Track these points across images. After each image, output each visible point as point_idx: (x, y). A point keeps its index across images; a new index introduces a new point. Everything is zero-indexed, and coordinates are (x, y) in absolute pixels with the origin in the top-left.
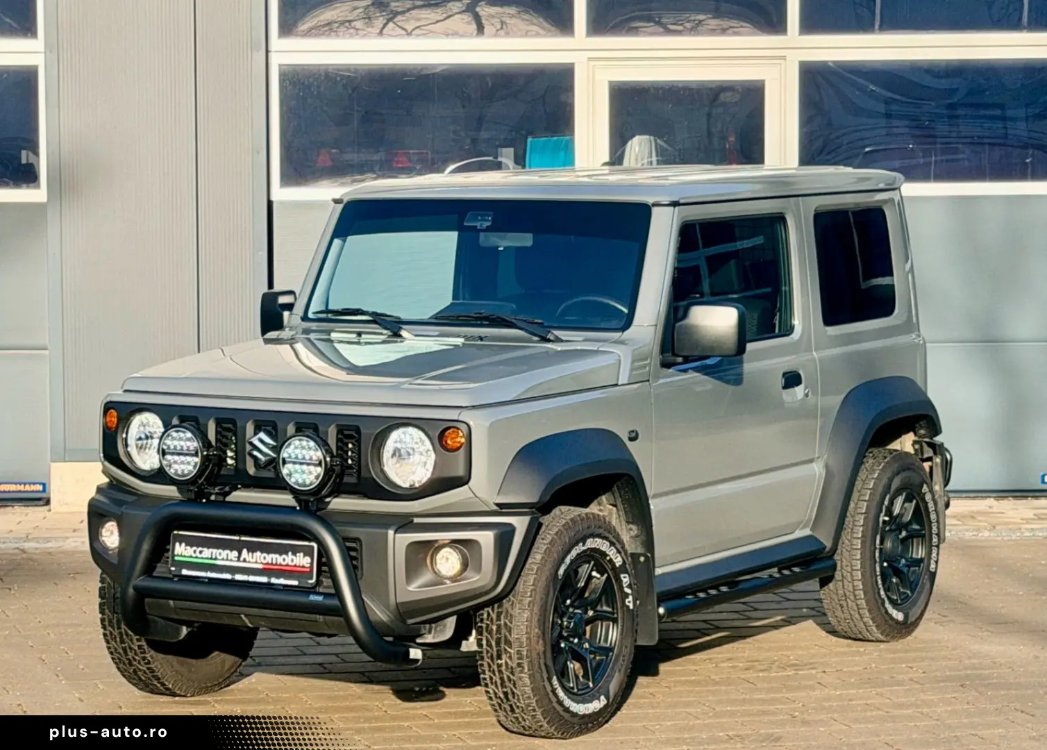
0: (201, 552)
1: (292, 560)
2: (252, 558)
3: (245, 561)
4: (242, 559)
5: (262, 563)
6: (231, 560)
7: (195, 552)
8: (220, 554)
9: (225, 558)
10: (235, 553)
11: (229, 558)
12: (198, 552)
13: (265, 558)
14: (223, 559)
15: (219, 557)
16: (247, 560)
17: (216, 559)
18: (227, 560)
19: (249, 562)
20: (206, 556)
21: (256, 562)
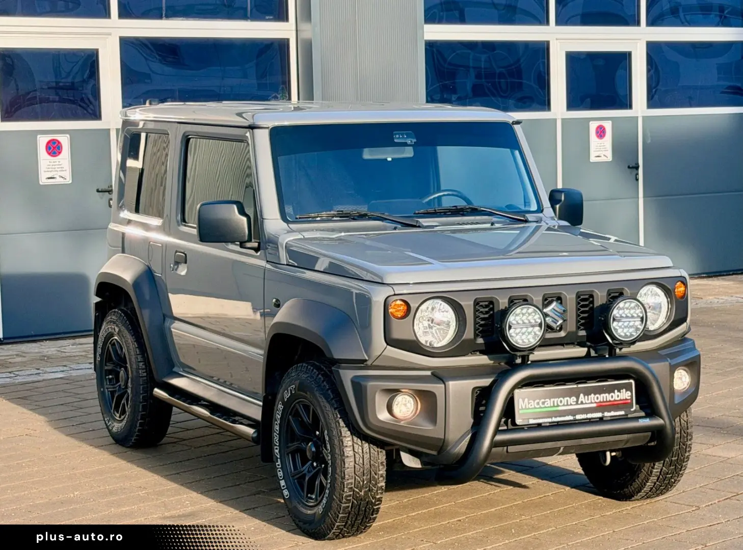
0: (543, 403)
1: (618, 396)
2: (588, 399)
3: (582, 403)
4: (579, 402)
5: (596, 403)
6: (571, 405)
7: (538, 403)
8: (561, 402)
9: (566, 404)
10: (574, 399)
11: (569, 404)
12: (541, 404)
13: (597, 398)
14: (564, 405)
15: (559, 404)
16: (584, 402)
17: (558, 406)
18: (567, 405)
19: (586, 403)
20: (549, 405)
21: (592, 403)
